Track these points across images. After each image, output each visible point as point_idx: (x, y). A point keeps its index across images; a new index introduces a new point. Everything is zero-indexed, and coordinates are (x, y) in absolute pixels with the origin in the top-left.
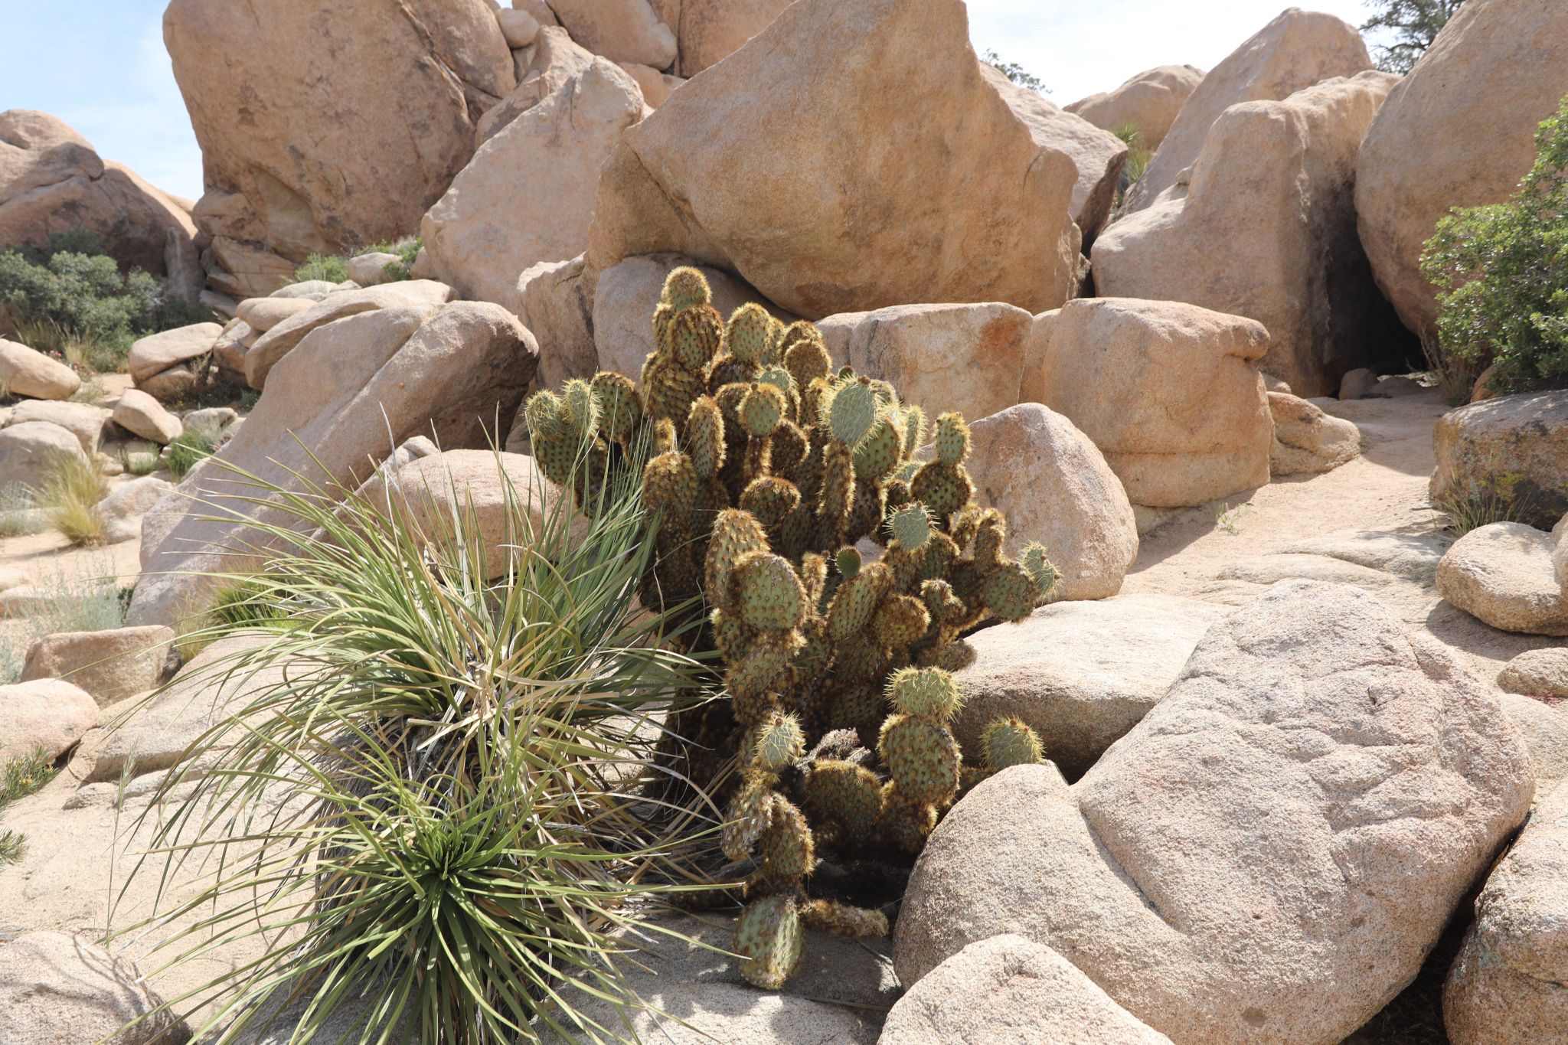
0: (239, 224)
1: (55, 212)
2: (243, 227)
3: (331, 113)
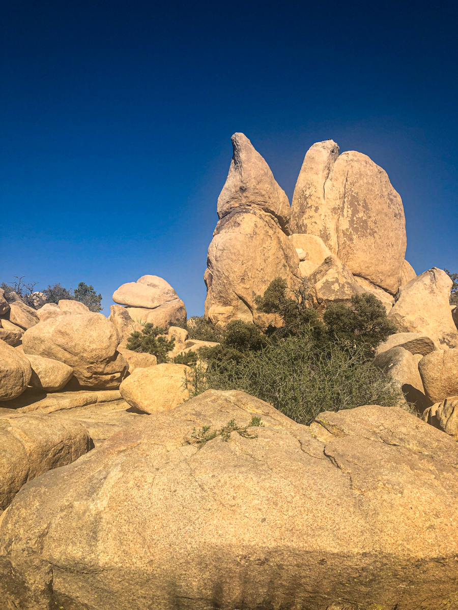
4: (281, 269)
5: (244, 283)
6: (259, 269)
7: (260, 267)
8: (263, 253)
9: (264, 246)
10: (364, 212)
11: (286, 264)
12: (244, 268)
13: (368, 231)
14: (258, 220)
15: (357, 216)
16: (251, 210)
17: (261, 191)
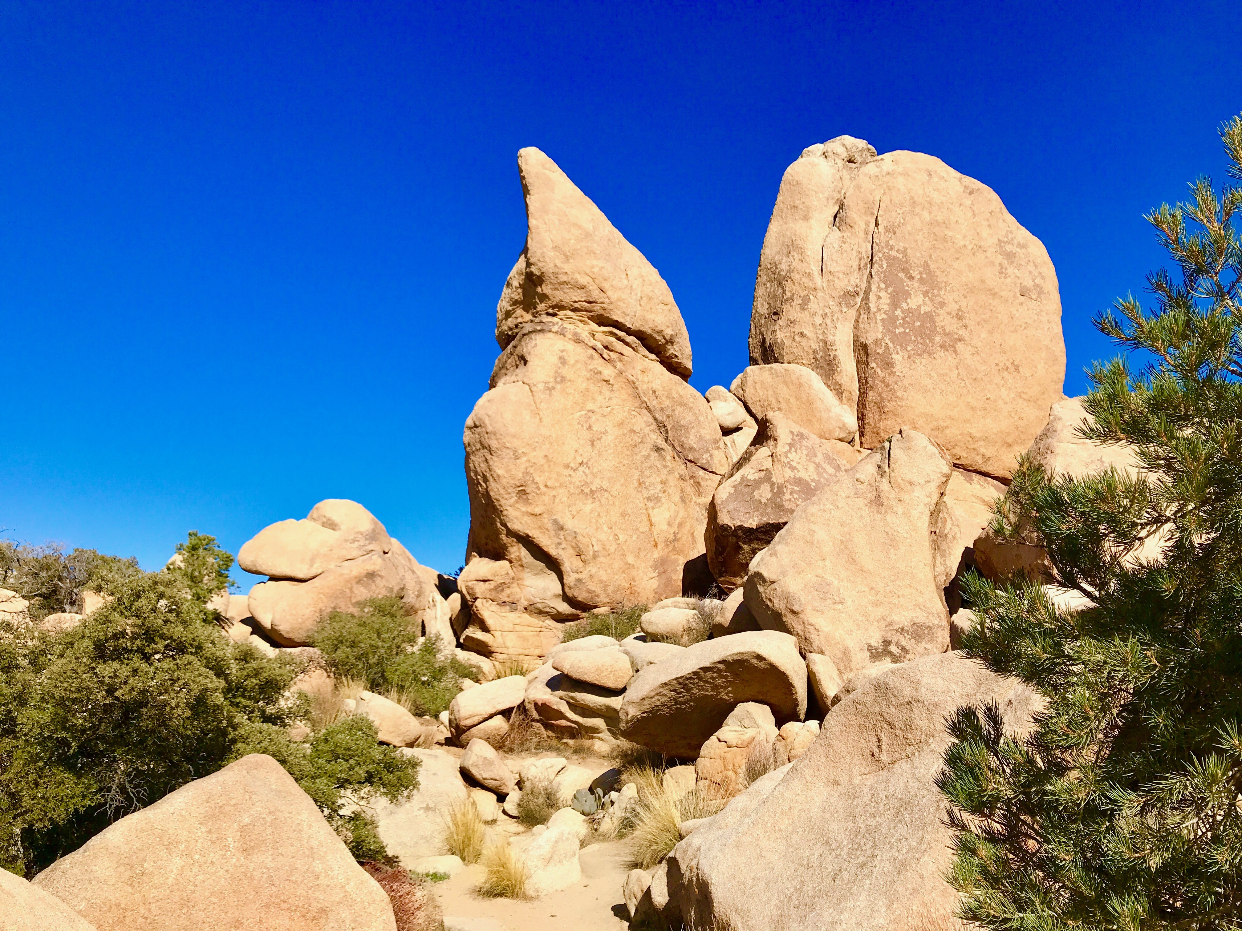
0: (501, 587)
1: (359, 581)
2: (503, 590)
3: (587, 491)
4: (648, 457)
5: (527, 502)
6: (572, 465)
7: (575, 458)
8: (586, 426)
9: (590, 406)
10: (925, 294)
11: (661, 444)
12: (523, 466)
13: (937, 339)
14: (570, 346)
15: (904, 305)
16: (554, 324)
17: (578, 276)
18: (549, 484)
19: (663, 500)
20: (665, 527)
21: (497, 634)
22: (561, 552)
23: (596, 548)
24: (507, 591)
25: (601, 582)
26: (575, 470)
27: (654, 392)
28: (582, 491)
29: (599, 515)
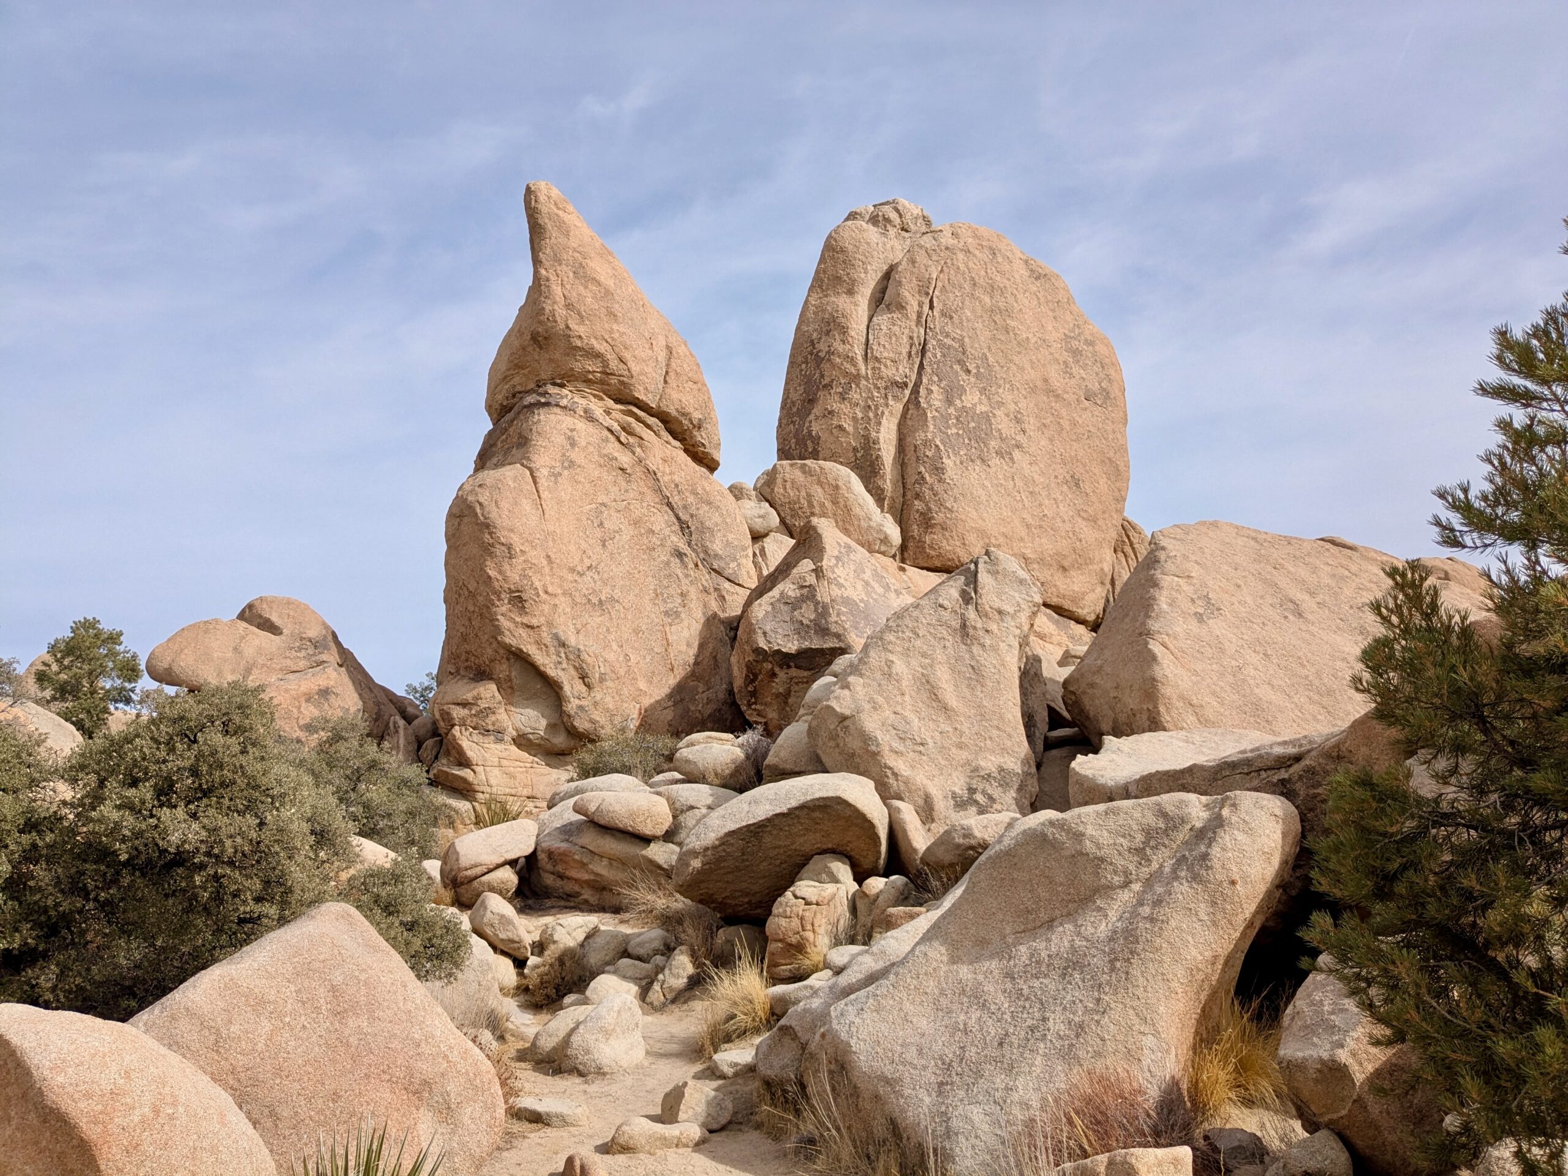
0: (484, 713)
1: (309, 699)
2: (487, 716)
3: (595, 600)
4: (667, 563)
5: (522, 610)
6: (579, 568)
7: (582, 560)
8: (597, 522)
9: (602, 498)
10: (983, 391)
11: (683, 547)
12: (520, 567)
13: (993, 443)
14: (581, 425)
15: (958, 402)
16: (562, 398)
17: (593, 342)
18: (550, 590)
19: (683, 616)
20: (684, 648)
21: (479, 769)
22: (561, 673)
23: (602, 670)
24: (492, 718)
25: (608, 710)
26: (581, 575)
27: (677, 486)
28: (589, 600)
29: (608, 630)
